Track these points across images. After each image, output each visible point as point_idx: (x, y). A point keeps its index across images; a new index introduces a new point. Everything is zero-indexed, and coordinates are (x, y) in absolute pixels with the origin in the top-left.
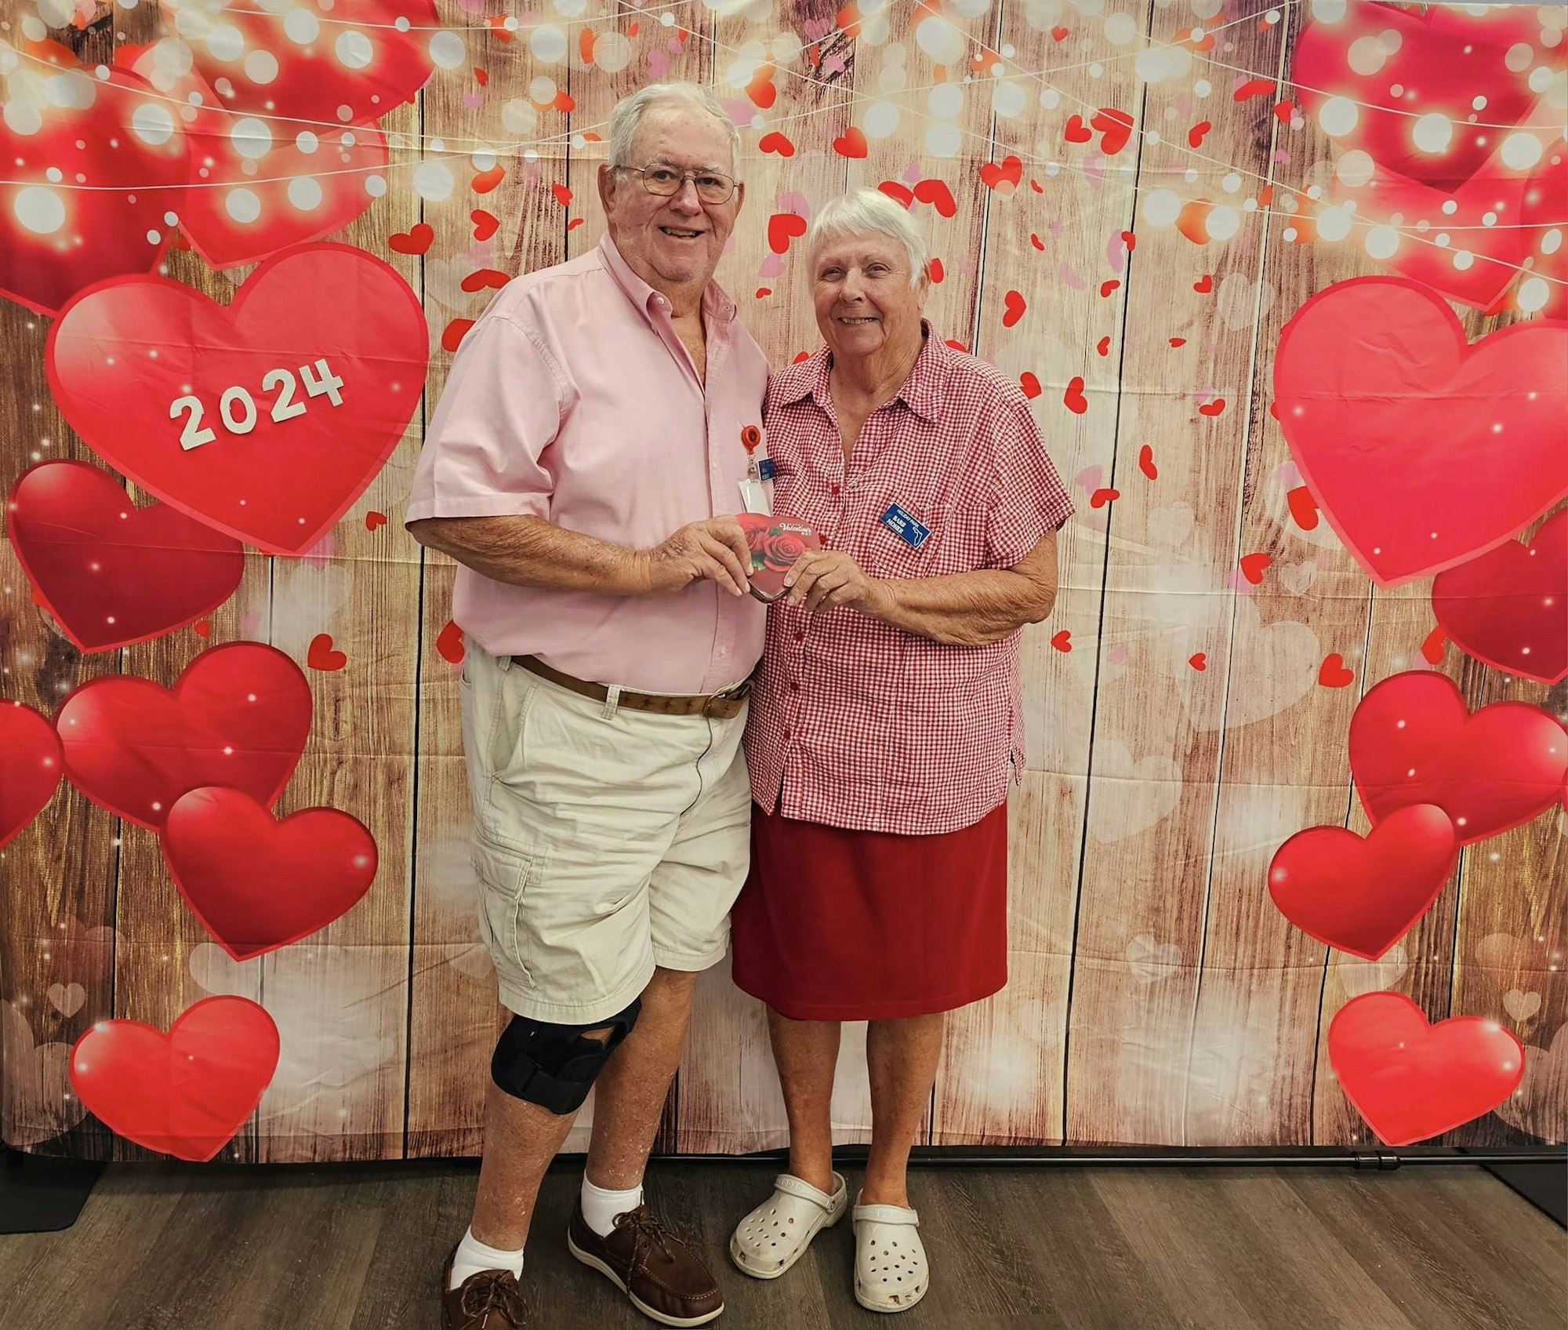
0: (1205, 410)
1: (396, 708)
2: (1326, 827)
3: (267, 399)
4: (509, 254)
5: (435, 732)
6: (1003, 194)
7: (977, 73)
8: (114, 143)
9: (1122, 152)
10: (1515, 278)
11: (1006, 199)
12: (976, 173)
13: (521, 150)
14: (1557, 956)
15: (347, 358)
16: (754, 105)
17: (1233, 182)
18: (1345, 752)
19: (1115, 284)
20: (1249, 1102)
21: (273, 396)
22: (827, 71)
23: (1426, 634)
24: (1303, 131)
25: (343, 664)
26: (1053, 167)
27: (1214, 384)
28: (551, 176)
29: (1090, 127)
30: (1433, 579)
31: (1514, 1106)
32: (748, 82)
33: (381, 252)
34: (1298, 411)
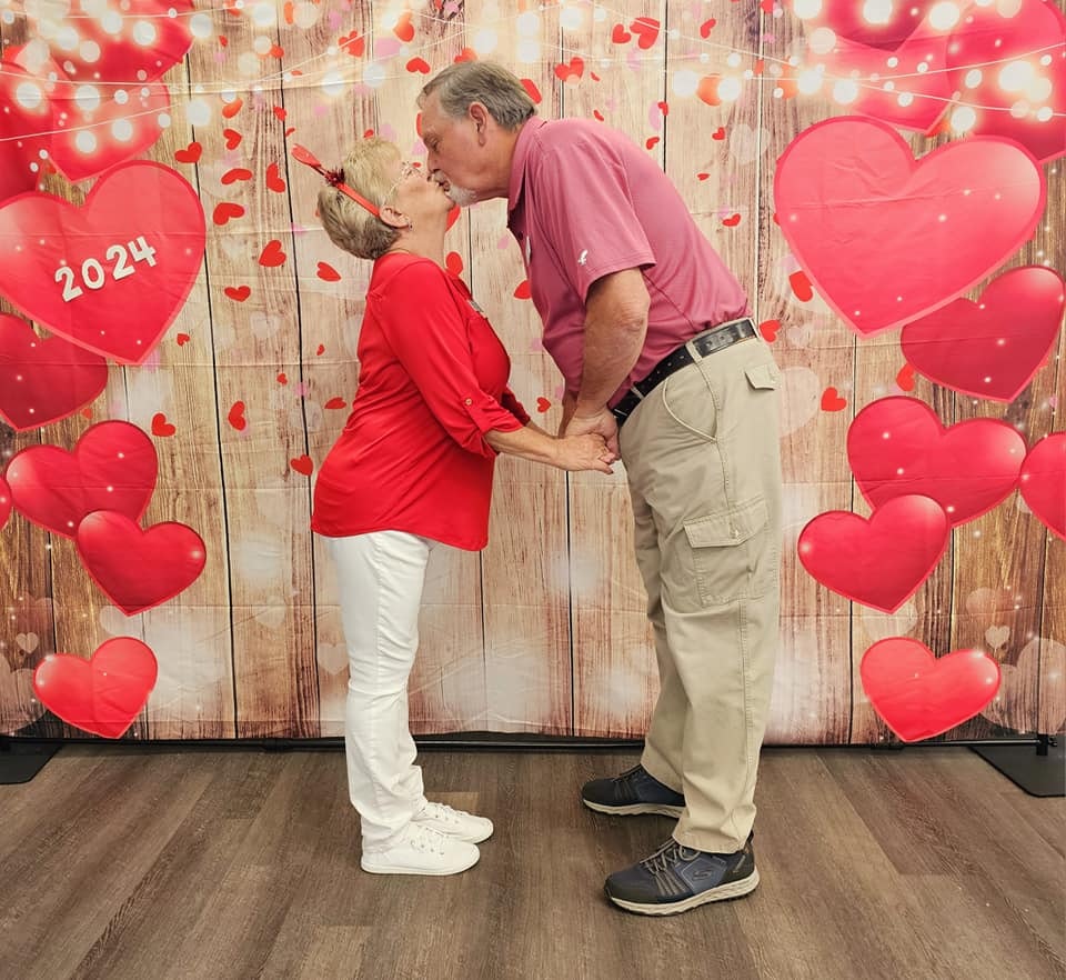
0: (727, 223)
1: (208, 460)
2: (835, 512)
3: (110, 265)
4: (250, 157)
5: (234, 474)
6: (572, 84)
7: (547, 4)
8: (7, 110)
9: (653, 47)
10: (947, 108)
11: (575, 87)
12: (552, 72)
13: (251, 86)
14: (1019, 598)
15: (157, 235)
16: (400, 41)
17: (735, 60)
18: (845, 457)
19: (656, 140)
20: (803, 718)
21: (113, 263)
22: (447, 13)
23: (898, 371)
24: (783, 18)
25: (174, 432)
26: (605, 62)
27: (732, 204)
28: (272, 102)
29: (629, 31)
30: (901, 330)
31: (995, 708)
32: (395, 25)
33: (171, 163)
34: (793, 218)
